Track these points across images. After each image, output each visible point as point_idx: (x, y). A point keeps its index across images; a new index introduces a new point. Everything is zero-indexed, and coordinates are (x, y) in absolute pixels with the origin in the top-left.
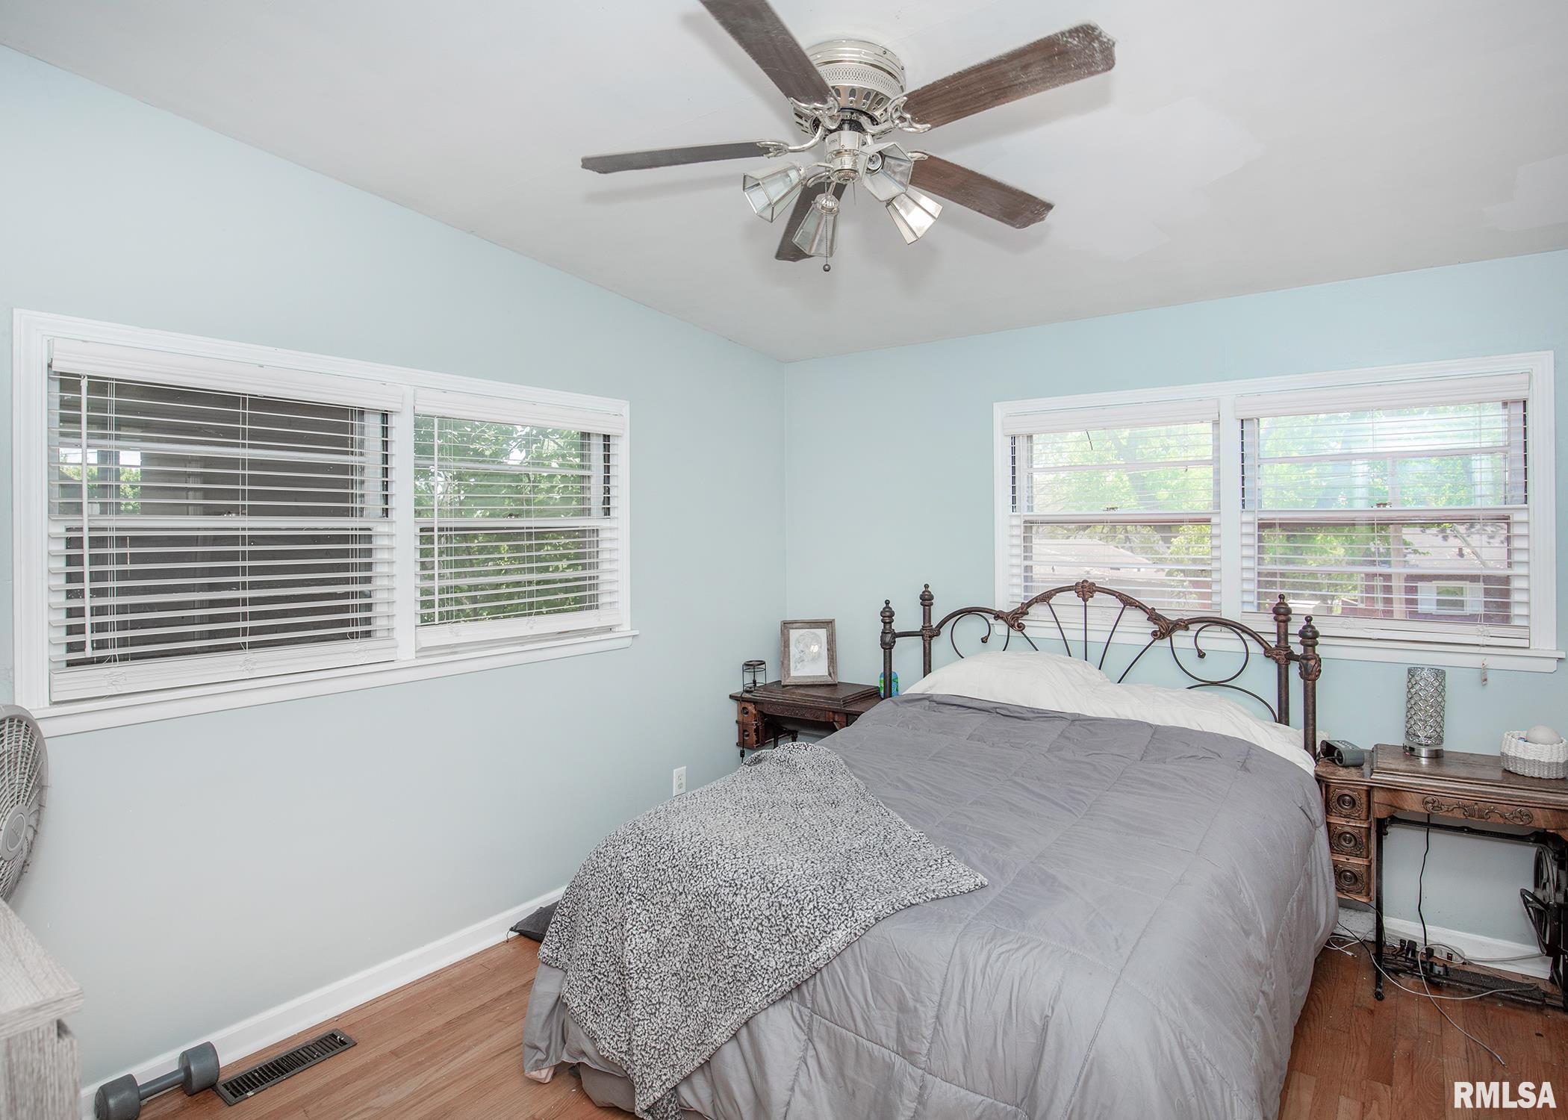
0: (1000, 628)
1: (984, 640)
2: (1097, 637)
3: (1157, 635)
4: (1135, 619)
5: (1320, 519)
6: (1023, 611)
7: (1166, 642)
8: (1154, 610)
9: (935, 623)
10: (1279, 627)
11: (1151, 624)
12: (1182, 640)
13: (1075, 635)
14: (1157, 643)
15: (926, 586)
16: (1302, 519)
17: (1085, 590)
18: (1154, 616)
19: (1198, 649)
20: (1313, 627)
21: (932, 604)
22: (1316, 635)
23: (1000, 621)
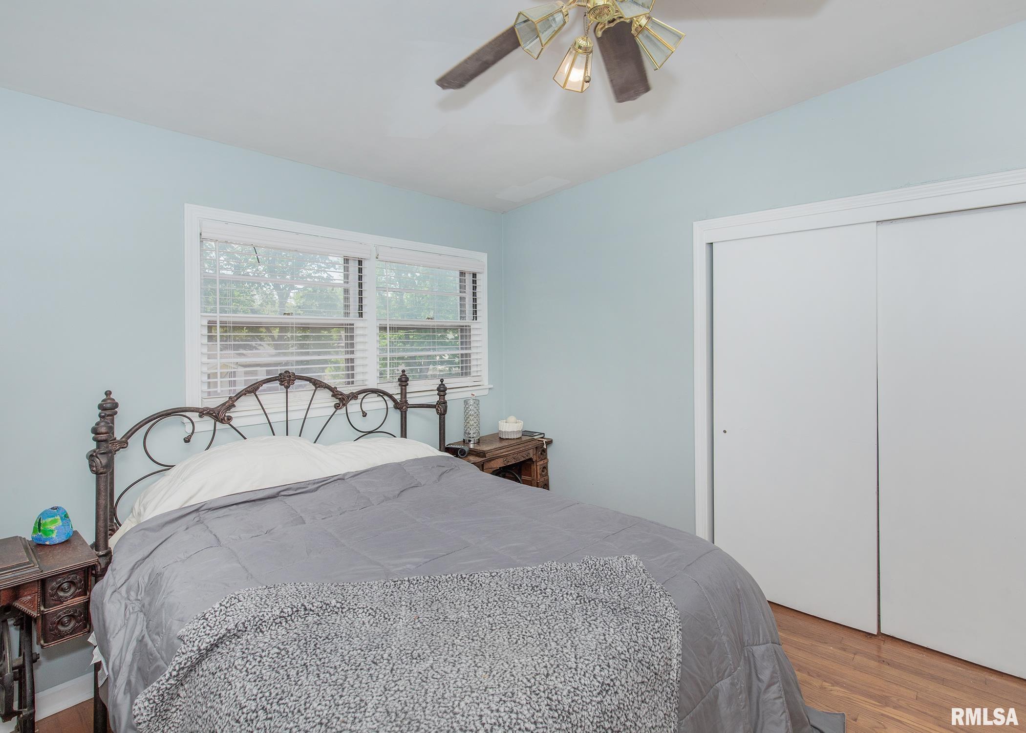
0: (205, 425)
1: (187, 440)
2: (296, 416)
3: (337, 407)
4: (324, 396)
5: (422, 325)
6: (230, 405)
7: (343, 410)
8: (336, 388)
9: (119, 435)
10: (402, 389)
11: (334, 399)
12: (353, 407)
13: (277, 418)
14: (339, 412)
15: (108, 393)
16: (414, 325)
17: (286, 379)
18: (335, 393)
19: (362, 411)
20: (444, 385)
21: (116, 413)
22: (446, 389)
23: (206, 418)
